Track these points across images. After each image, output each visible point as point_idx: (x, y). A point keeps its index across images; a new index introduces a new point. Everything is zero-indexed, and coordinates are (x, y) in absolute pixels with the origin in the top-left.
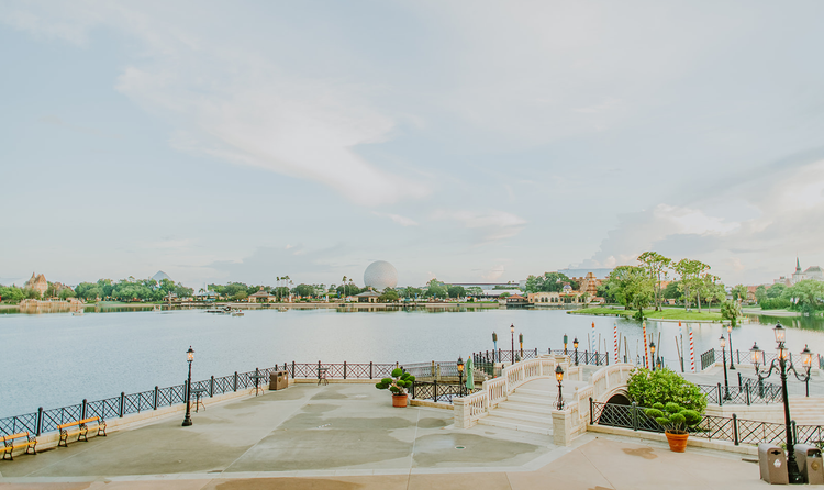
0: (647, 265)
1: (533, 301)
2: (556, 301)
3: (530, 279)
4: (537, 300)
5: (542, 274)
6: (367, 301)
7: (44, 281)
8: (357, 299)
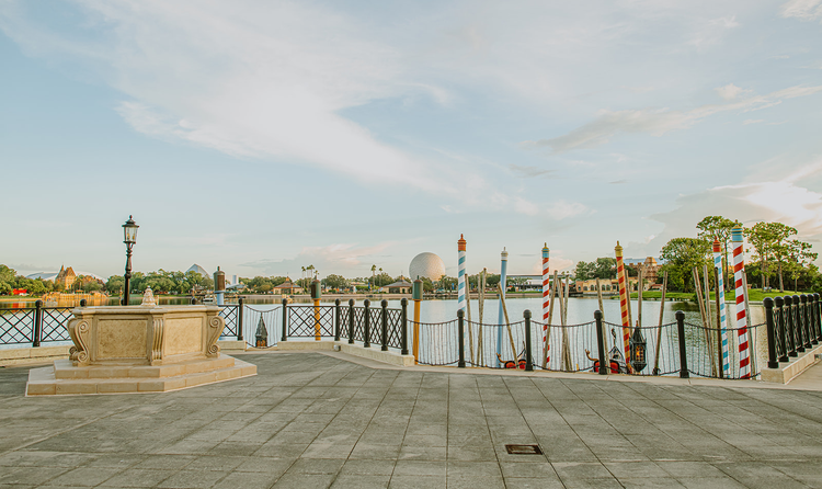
0: (709, 233)
1: (582, 290)
2: (608, 289)
3: (581, 265)
4: (586, 289)
5: (594, 260)
6: (398, 292)
7: (73, 274)
8: (387, 290)
